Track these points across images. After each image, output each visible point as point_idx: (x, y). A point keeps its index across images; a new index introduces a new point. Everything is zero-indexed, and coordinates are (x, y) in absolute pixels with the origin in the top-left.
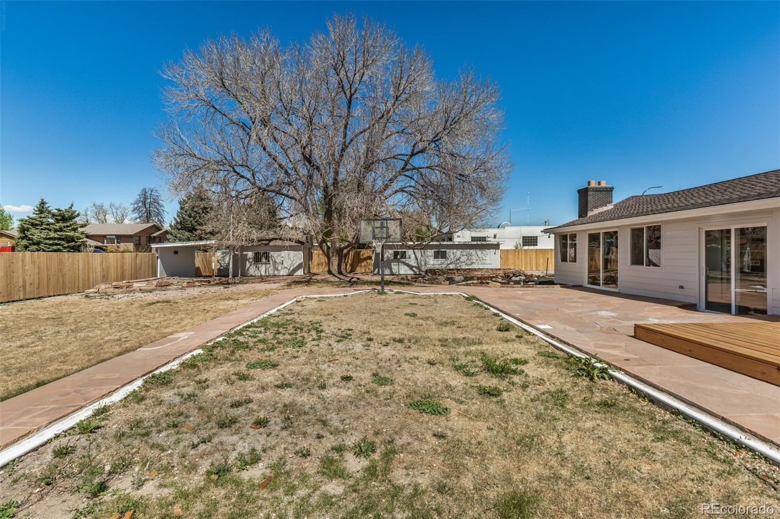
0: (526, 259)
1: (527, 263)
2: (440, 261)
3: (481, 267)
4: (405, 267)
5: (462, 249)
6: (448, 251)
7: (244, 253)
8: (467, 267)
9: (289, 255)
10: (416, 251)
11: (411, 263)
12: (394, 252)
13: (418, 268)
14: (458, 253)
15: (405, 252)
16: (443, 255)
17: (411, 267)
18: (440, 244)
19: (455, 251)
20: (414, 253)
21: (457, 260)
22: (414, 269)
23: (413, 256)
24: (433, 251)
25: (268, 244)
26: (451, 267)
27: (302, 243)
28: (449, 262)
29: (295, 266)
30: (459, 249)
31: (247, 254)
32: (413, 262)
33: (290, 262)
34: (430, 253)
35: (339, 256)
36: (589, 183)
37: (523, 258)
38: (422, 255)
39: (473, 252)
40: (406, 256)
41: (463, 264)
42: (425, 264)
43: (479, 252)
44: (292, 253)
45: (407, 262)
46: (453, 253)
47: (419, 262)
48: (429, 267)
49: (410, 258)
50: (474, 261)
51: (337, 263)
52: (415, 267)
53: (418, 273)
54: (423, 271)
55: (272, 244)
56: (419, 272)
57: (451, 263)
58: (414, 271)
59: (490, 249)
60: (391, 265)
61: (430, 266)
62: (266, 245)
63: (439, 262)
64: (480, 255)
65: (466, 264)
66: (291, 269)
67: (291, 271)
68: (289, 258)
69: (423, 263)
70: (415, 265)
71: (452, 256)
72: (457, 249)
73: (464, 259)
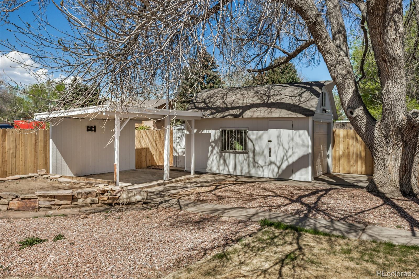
7: (205, 131)
9: (279, 137)
25: (241, 114)
27: (308, 113)
29: (291, 160)
31: (210, 134)
33: (281, 153)
35: (405, 144)
44: (286, 133)
51: (398, 164)
55: (248, 114)
62: (235, 116)
66: (284, 166)
67: (284, 171)
68: (280, 143)
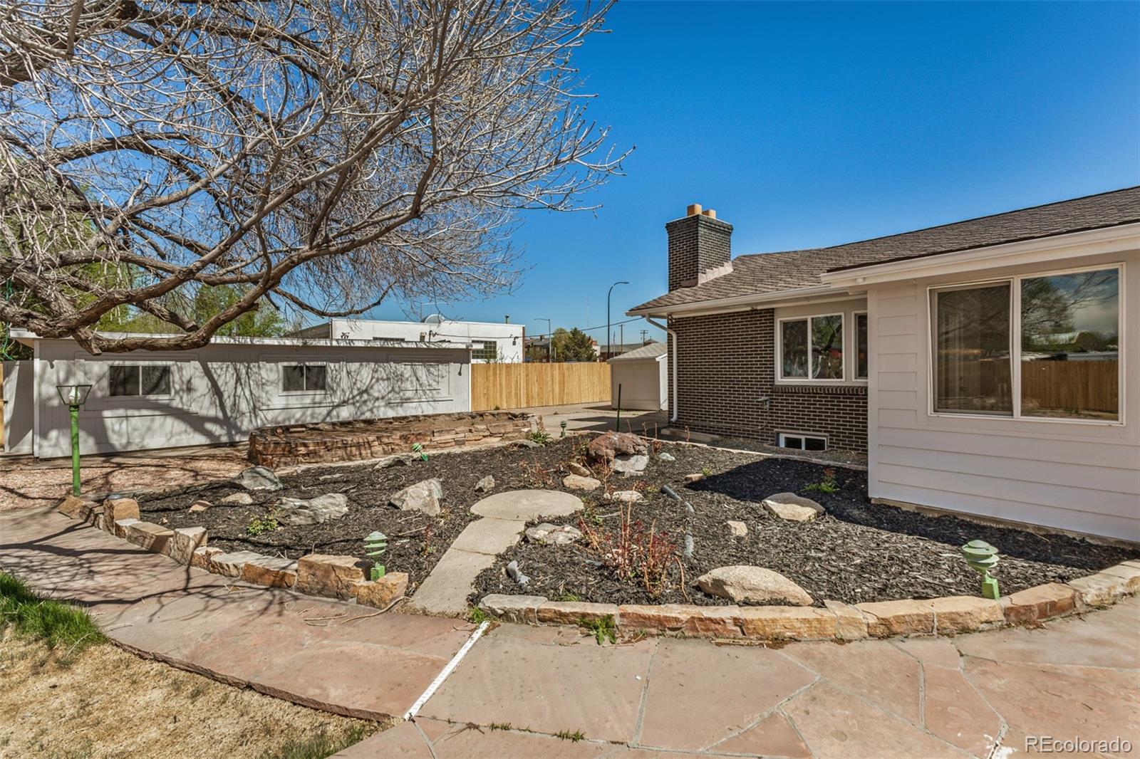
0: (509, 382)
1: (510, 393)
2: (308, 397)
3: (428, 409)
4: (169, 421)
5: (376, 362)
6: (332, 365)
8: (391, 413)
10: (213, 365)
11: (194, 408)
12: (112, 367)
13: (226, 422)
14: (365, 373)
15: (166, 371)
16: (317, 380)
17: (196, 422)
18: (305, 346)
19: (354, 366)
20: (208, 373)
21: (361, 393)
22: (209, 426)
23: (202, 384)
24: (281, 365)
26: (345, 413)
28: (337, 401)
30: (368, 361)
32: (202, 404)
34: (271, 372)
36: (691, 209)
37: (504, 384)
38: (238, 379)
39: (406, 369)
40: (168, 384)
41: (381, 403)
42: (255, 409)
43: (421, 371)
45: (176, 403)
46: (349, 373)
47: (228, 403)
48: (267, 418)
49: (189, 389)
50: (409, 394)
52: (215, 420)
53: (224, 439)
54: (244, 433)
56: (229, 434)
57: (344, 403)
58: (208, 434)
59: (448, 362)
60: (102, 418)
61: (270, 415)
63: (308, 400)
64: (424, 379)
65: (389, 404)
69: (244, 406)
70: (213, 412)
71: (345, 383)
72: (361, 360)
73: (380, 389)
